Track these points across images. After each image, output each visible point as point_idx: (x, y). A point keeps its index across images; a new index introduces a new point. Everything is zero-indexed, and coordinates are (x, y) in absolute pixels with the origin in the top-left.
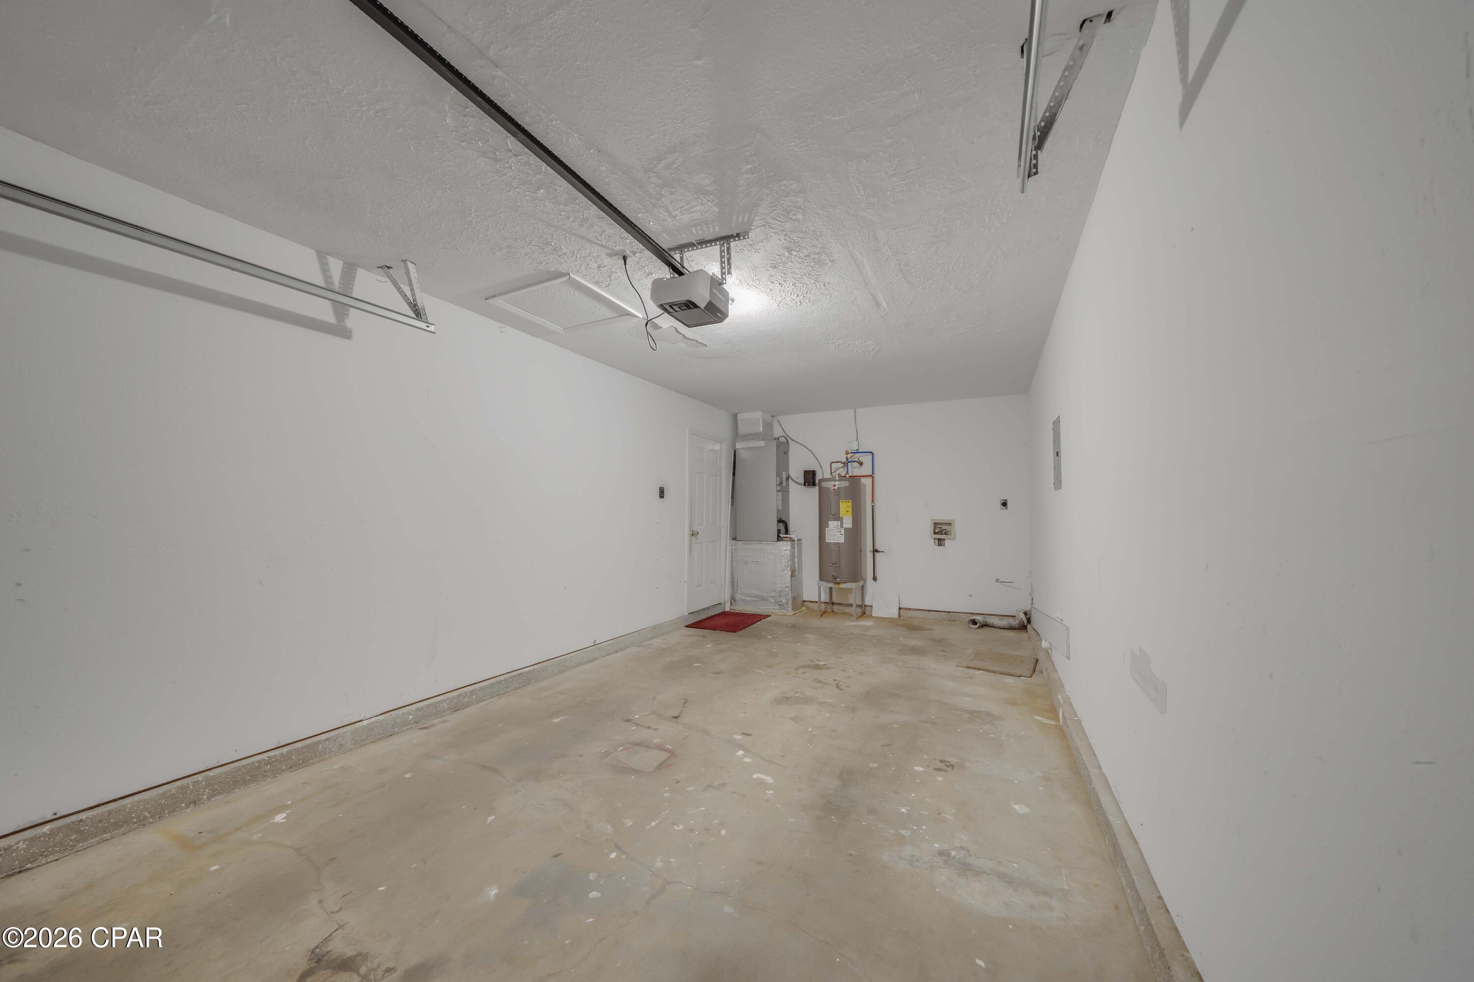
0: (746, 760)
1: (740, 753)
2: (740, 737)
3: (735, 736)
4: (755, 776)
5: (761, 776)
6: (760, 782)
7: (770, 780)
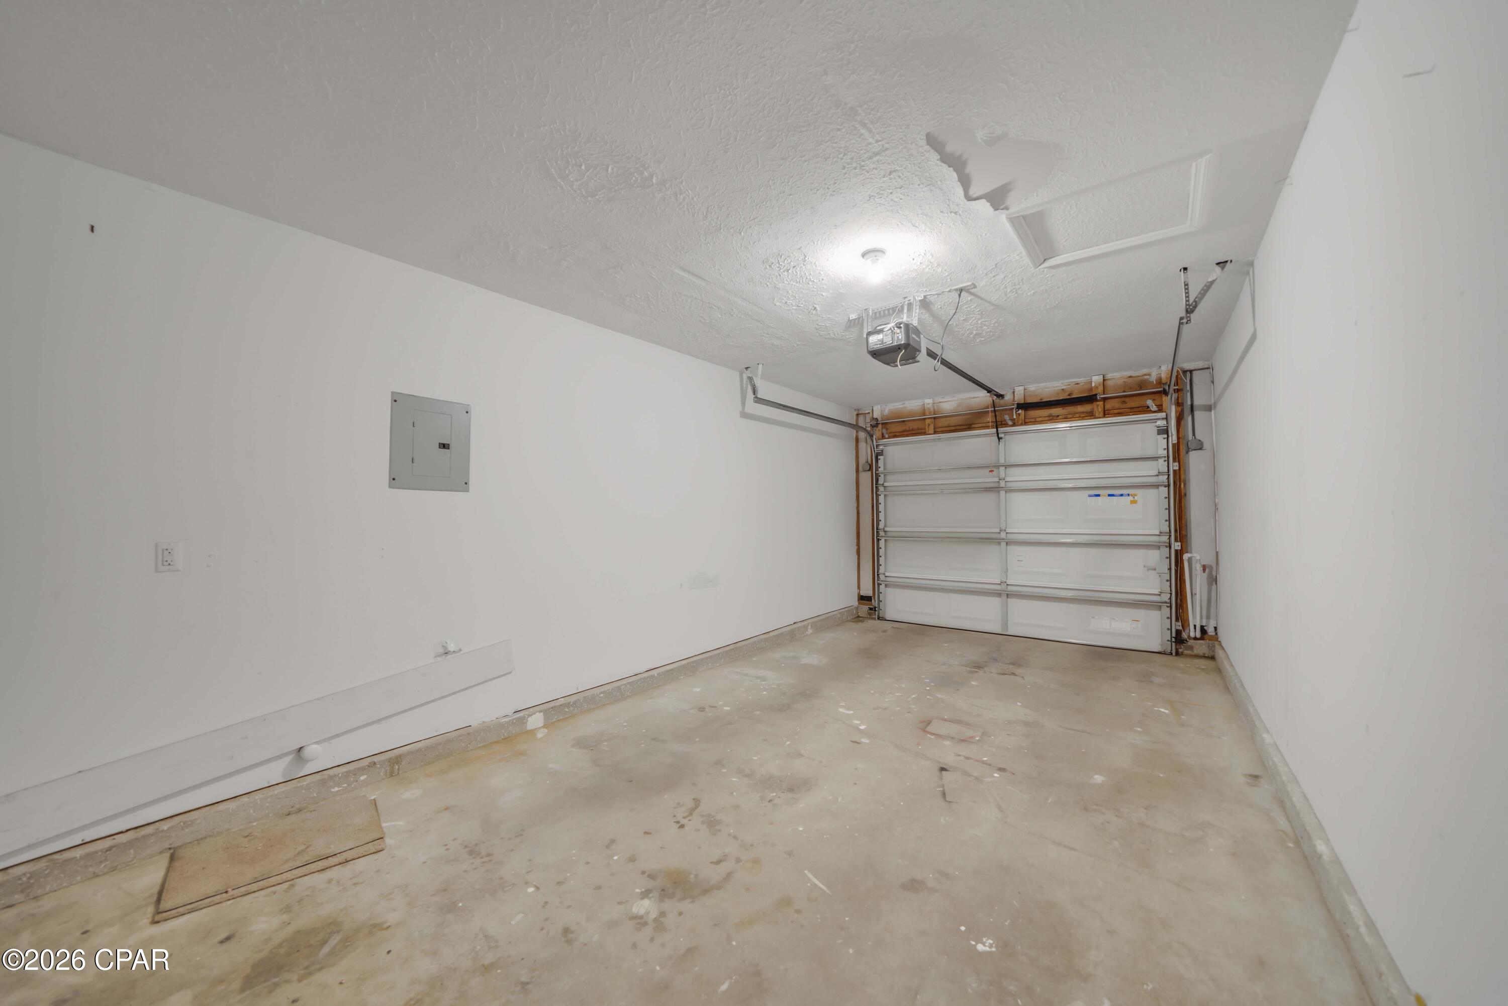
0: (858, 722)
1: (862, 727)
2: (863, 740)
3: (867, 741)
4: (852, 712)
5: (847, 712)
6: (848, 709)
7: (841, 710)
